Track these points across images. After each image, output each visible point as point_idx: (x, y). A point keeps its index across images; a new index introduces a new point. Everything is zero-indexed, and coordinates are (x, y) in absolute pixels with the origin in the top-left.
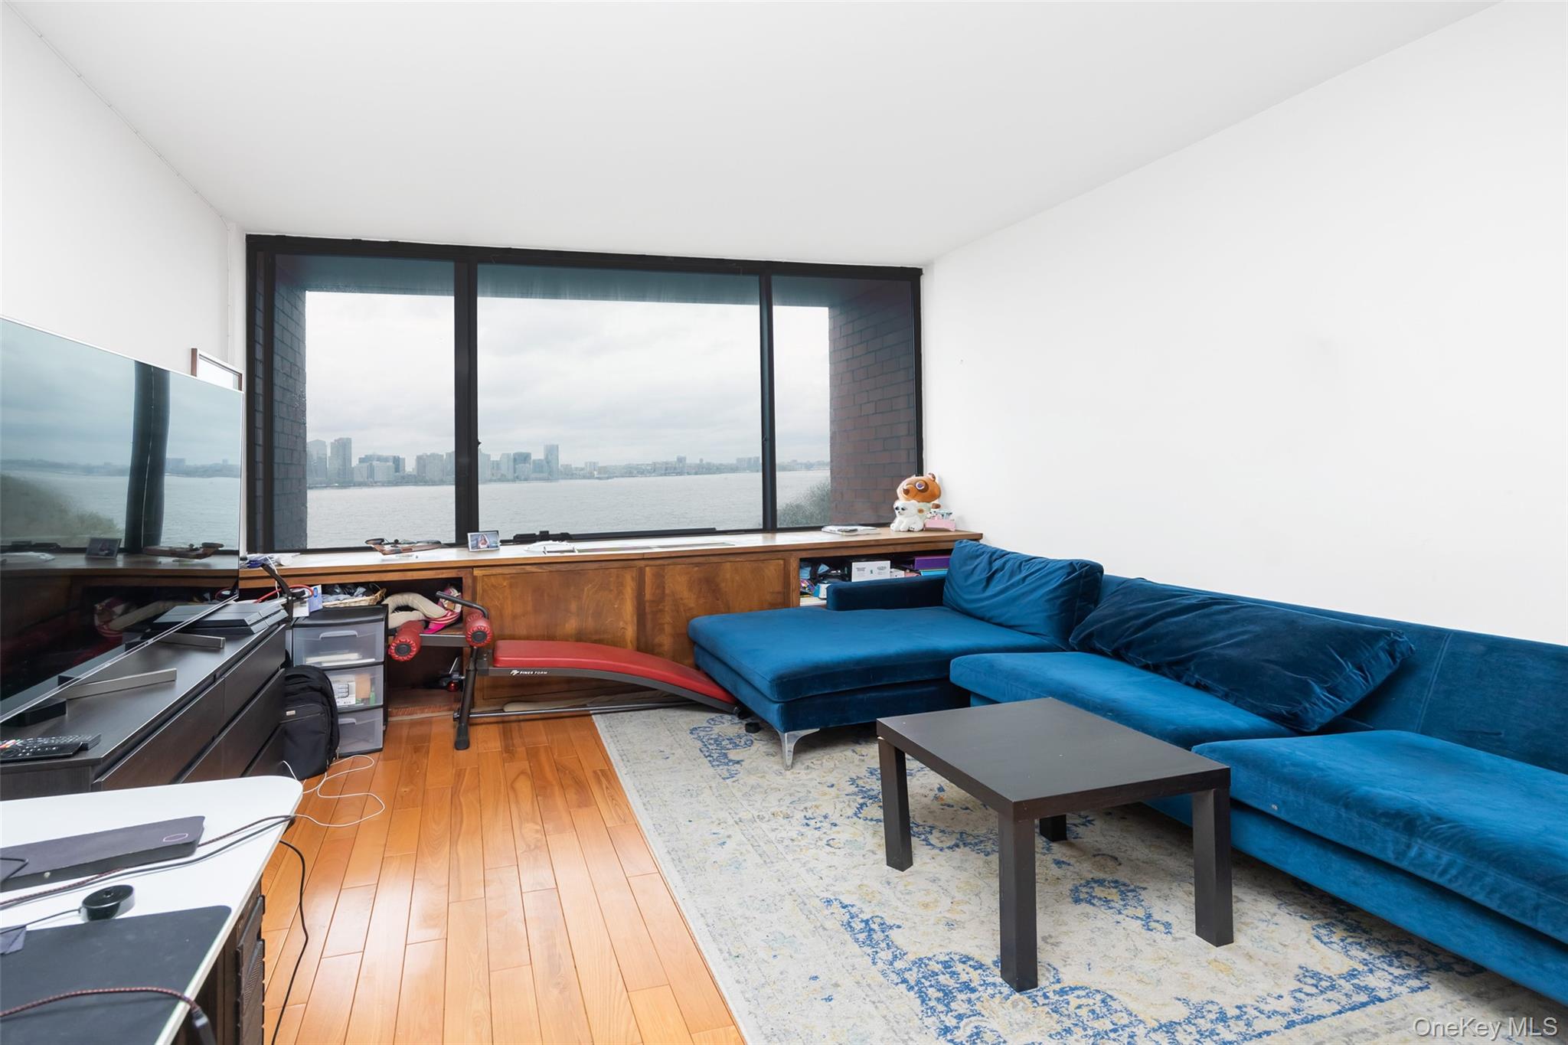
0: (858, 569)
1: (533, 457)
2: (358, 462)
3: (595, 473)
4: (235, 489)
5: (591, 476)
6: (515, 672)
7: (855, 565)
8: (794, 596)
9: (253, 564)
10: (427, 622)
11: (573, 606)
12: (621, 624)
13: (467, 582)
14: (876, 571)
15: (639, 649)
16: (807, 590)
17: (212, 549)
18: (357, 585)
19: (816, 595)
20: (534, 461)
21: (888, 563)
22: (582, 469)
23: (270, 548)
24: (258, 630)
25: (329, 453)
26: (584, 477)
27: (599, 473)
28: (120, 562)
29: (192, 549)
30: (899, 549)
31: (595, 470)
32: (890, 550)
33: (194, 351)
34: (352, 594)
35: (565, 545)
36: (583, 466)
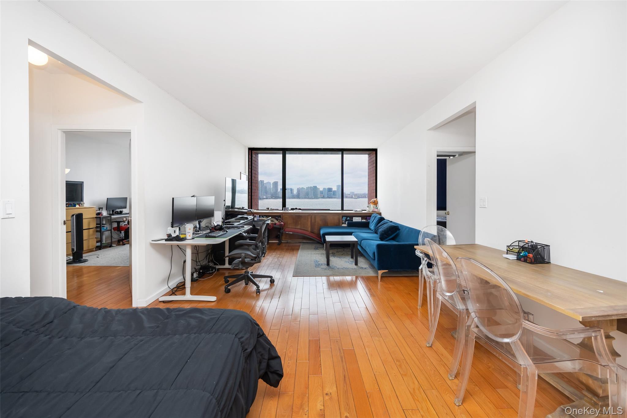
0: (354, 219)
1: (333, 190)
2: (280, 190)
3: (353, 196)
4: (246, 196)
5: (352, 198)
6: (287, 232)
7: (354, 218)
8: (341, 224)
9: (249, 211)
10: (275, 224)
11: (300, 222)
12: (308, 227)
13: (282, 216)
14: (358, 219)
15: (311, 232)
16: (344, 223)
17: (243, 208)
18: (264, 216)
19: (345, 224)
20: (333, 191)
21: (360, 218)
22: (349, 194)
23: (251, 208)
24: (249, 219)
25: (272, 187)
26: (350, 198)
27: (355, 196)
28: (230, 210)
29: (240, 208)
30: (363, 215)
31: (353, 195)
32: (361, 215)
33: (241, 172)
34: (264, 217)
35: (300, 211)
36: (349, 193)
